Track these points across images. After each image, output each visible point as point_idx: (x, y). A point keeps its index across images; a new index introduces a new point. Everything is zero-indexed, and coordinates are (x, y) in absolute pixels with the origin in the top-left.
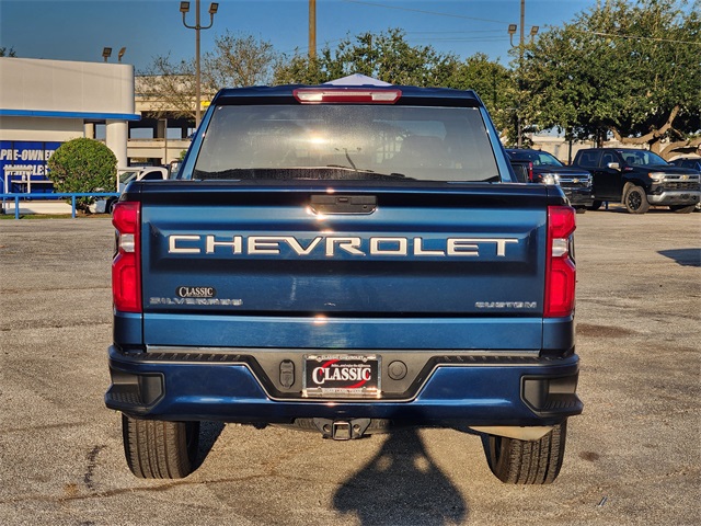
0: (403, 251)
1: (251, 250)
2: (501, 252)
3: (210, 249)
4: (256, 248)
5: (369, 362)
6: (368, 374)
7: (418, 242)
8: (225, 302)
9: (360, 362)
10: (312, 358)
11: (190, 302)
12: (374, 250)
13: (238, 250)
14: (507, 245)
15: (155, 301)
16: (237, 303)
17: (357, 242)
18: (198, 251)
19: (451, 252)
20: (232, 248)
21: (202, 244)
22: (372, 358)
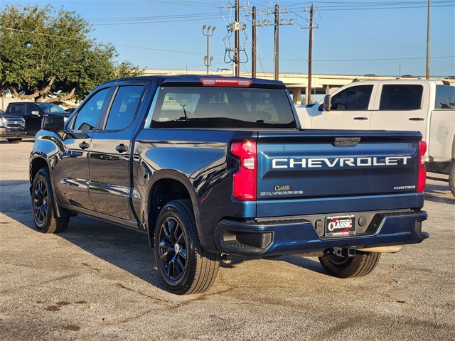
0: (369, 164)
1: (310, 166)
2: (405, 163)
3: (292, 166)
4: (312, 164)
5: (351, 218)
6: (351, 224)
7: (375, 159)
8: (295, 192)
9: (348, 218)
10: (329, 218)
11: (280, 193)
12: (359, 164)
13: (304, 166)
14: (407, 159)
15: (263, 194)
16: (301, 192)
17: (352, 160)
18: (286, 167)
19: (387, 163)
20: (301, 165)
21: (288, 163)
22: (353, 216)
